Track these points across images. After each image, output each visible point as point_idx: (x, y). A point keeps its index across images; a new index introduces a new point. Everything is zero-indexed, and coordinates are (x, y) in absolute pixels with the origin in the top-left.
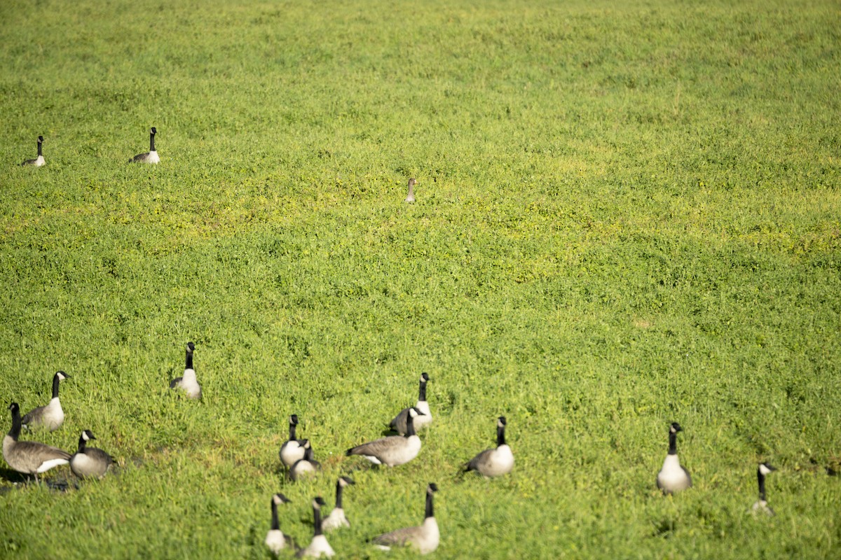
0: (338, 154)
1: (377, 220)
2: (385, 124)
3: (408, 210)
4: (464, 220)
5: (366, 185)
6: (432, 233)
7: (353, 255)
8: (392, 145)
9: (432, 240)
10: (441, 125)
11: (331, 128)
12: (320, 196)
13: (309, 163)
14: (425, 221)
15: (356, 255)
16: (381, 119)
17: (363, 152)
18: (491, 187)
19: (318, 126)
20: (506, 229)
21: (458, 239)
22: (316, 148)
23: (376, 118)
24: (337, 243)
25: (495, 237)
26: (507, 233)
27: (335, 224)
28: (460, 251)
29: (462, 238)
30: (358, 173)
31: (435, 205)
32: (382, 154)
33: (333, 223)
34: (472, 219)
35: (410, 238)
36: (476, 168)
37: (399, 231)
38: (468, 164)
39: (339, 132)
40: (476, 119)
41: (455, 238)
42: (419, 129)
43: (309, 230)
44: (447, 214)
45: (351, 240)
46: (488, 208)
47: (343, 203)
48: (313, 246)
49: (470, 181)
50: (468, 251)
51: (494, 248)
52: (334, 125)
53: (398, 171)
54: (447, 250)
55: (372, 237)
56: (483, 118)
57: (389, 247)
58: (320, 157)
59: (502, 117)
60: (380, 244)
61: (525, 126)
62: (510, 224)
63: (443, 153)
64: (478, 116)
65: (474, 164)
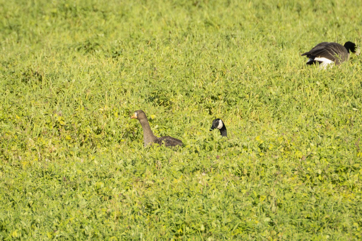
0: (54, 76)
1: (125, 179)
2: (119, 25)
3: (172, 161)
4: (262, 173)
5: (103, 124)
6: (213, 197)
7: (90, 236)
8: (137, 57)
9: (214, 208)
10: (208, 24)
11: (34, 35)
12: (31, 143)
13: (8, 92)
14: (202, 178)
15: (94, 236)
16: (112, 18)
17: (92, 72)
18: (301, 118)
19: (14, 33)
20: (331, 186)
21: (254, 204)
22: (18, 69)
23: (105, 17)
24: (63, 218)
25: (314, 199)
26: (331, 191)
27: (58, 186)
28: (258, 224)
29: (261, 202)
30: (88, 105)
31: (214, 152)
32: (123, 73)
33: (55, 185)
34: (275, 171)
35: (179, 206)
36: (274, 91)
37: (162, 195)
38: (260, 84)
39: (49, 41)
40: (261, 12)
41: (249, 203)
42: (177, 32)
43: (17, 198)
44: (235, 165)
45: (85, 212)
46: (299, 154)
47: (68, 154)
48: (26, 224)
49: (265, 112)
50: (272, 224)
51: (312, 215)
52: (39, 30)
53: (152, 99)
54: (239, 222)
55: (118, 205)
56: (275, 11)
57: (147, 220)
58: (25, 81)
59: (304, 8)
60: (131, 217)
61: (341, 22)
62: (337, 176)
63: (220, 68)
64: (266, 9)
65: (271, 84)
